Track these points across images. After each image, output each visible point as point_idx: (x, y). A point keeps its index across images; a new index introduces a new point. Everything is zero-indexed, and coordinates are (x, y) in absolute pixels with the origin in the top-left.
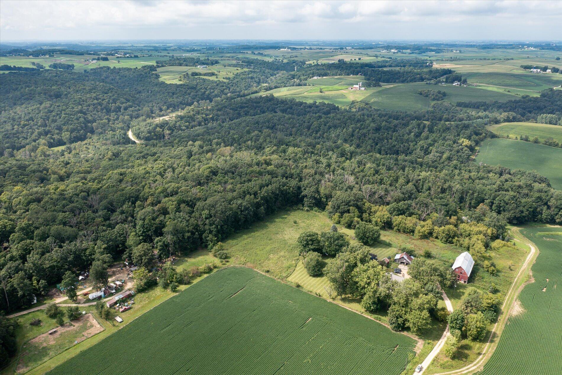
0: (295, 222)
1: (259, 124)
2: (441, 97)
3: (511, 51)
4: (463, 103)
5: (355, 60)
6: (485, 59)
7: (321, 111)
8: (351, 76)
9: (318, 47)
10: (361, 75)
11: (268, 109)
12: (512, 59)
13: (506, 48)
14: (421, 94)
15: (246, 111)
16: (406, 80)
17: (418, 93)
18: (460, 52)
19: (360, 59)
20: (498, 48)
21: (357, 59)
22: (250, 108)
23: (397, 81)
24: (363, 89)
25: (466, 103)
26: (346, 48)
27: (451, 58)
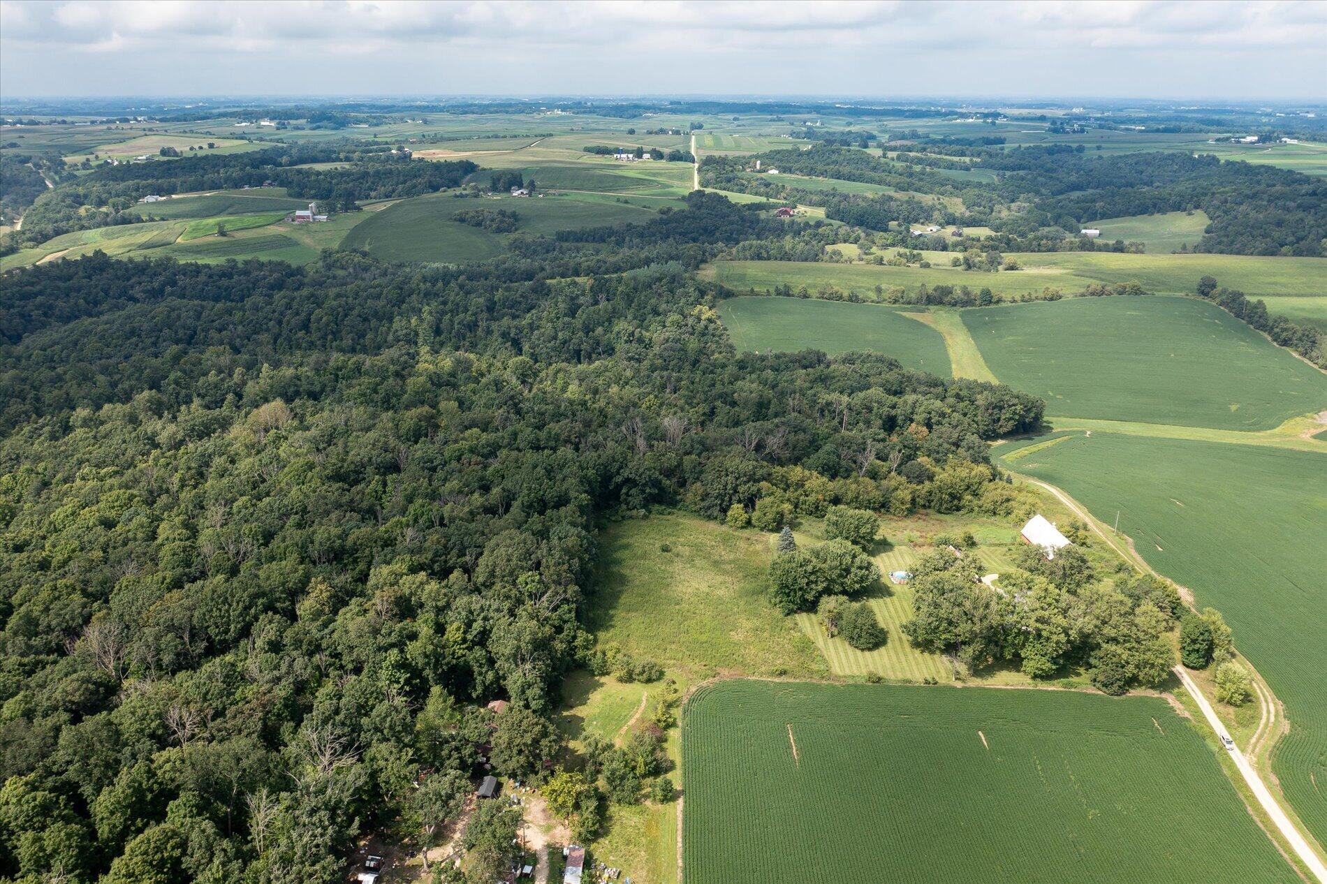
0: (665, 549)
1: (139, 336)
2: (514, 225)
3: (521, 117)
4: (569, 233)
5: (201, 148)
6: (497, 137)
7: (261, 283)
8: (247, 188)
9: (53, 118)
10: (270, 184)
11: (106, 292)
12: (551, 135)
13: (507, 112)
14: (462, 220)
15: (42, 305)
16: (394, 191)
17: (455, 220)
18: (425, 122)
19: (211, 146)
20: (491, 113)
21: (205, 146)
22: (51, 295)
23: (373, 194)
24: (323, 218)
25: (575, 233)
26: (136, 120)
27: (424, 136)
